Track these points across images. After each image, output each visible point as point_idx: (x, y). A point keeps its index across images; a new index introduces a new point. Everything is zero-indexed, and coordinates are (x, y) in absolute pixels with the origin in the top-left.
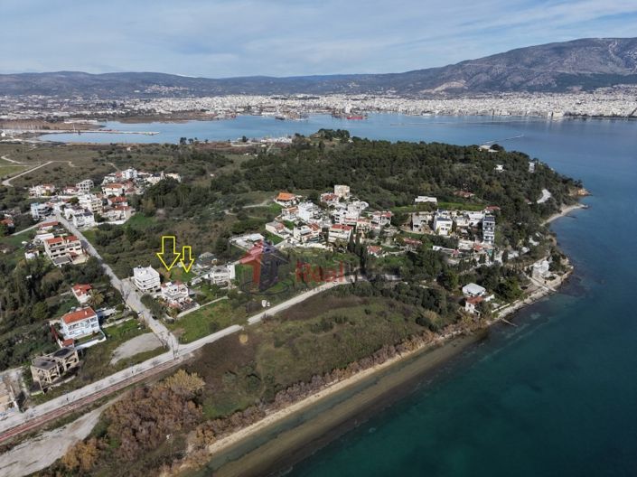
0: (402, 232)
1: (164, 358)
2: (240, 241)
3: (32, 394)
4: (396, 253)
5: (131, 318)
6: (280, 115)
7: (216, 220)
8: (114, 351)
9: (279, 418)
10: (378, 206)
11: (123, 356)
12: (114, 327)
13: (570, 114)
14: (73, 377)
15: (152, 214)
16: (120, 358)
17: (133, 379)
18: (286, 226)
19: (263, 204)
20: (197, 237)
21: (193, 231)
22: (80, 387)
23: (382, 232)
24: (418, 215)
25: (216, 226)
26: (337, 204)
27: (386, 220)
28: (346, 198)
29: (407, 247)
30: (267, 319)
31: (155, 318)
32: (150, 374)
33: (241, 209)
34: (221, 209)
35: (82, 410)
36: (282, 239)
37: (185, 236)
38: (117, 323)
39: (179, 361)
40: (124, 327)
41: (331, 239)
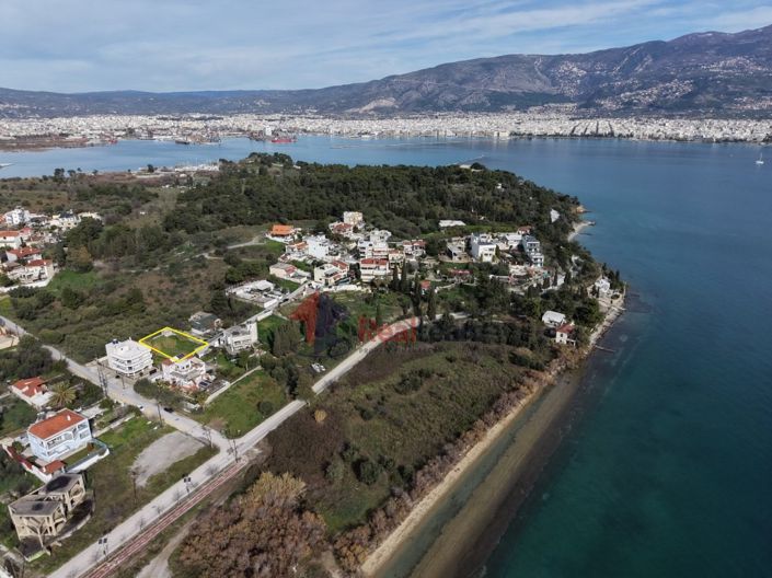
0: (442, 263)
1: (219, 461)
2: (242, 292)
3: (30, 560)
4: (449, 287)
5: (132, 416)
6: (181, 139)
7: (195, 268)
8: (133, 468)
9: (428, 507)
10: (404, 234)
11: (151, 472)
12: (111, 432)
13: (515, 134)
14: (88, 518)
15: (87, 268)
16: (149, 474)
17: (190, 501)
18: (298, 267)
19: (254, 242)
20: (173, 293)
21: (163, 287)
22: (110, 530)
23: (421, 265)
24: (450, 241)
25: (198, 276)
26: (353, 236)
27: (419, 250)
28: (359, 227)
29: (455, 278)
30: (332, 387)
31: (169, 410)
32: (211, 489)
33: (225, 251)
34: (196, 253)
35: (132, 563)
36: (298, 285)
37: (155, 293)
38: (113, 426)
39: (245, 462)
40: (128, 431)
41: (365, 278)
